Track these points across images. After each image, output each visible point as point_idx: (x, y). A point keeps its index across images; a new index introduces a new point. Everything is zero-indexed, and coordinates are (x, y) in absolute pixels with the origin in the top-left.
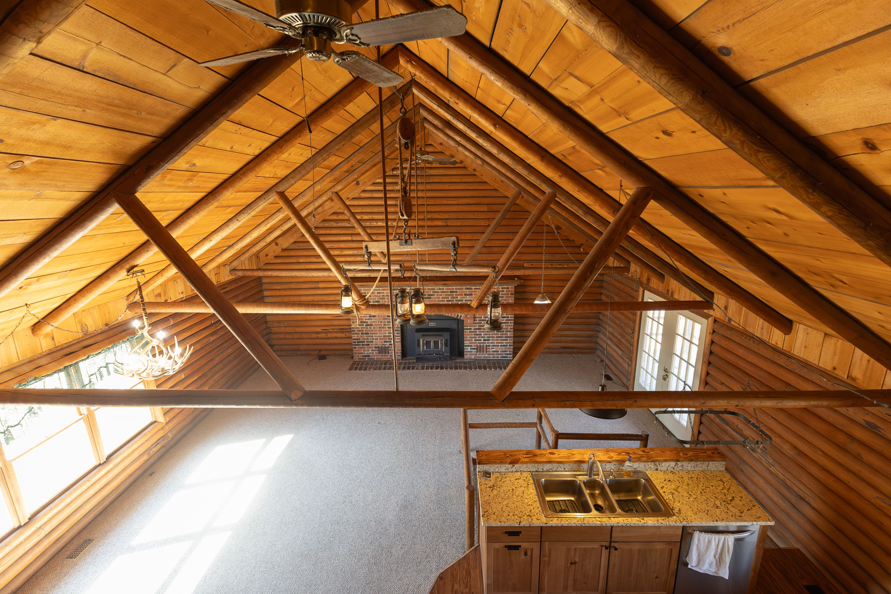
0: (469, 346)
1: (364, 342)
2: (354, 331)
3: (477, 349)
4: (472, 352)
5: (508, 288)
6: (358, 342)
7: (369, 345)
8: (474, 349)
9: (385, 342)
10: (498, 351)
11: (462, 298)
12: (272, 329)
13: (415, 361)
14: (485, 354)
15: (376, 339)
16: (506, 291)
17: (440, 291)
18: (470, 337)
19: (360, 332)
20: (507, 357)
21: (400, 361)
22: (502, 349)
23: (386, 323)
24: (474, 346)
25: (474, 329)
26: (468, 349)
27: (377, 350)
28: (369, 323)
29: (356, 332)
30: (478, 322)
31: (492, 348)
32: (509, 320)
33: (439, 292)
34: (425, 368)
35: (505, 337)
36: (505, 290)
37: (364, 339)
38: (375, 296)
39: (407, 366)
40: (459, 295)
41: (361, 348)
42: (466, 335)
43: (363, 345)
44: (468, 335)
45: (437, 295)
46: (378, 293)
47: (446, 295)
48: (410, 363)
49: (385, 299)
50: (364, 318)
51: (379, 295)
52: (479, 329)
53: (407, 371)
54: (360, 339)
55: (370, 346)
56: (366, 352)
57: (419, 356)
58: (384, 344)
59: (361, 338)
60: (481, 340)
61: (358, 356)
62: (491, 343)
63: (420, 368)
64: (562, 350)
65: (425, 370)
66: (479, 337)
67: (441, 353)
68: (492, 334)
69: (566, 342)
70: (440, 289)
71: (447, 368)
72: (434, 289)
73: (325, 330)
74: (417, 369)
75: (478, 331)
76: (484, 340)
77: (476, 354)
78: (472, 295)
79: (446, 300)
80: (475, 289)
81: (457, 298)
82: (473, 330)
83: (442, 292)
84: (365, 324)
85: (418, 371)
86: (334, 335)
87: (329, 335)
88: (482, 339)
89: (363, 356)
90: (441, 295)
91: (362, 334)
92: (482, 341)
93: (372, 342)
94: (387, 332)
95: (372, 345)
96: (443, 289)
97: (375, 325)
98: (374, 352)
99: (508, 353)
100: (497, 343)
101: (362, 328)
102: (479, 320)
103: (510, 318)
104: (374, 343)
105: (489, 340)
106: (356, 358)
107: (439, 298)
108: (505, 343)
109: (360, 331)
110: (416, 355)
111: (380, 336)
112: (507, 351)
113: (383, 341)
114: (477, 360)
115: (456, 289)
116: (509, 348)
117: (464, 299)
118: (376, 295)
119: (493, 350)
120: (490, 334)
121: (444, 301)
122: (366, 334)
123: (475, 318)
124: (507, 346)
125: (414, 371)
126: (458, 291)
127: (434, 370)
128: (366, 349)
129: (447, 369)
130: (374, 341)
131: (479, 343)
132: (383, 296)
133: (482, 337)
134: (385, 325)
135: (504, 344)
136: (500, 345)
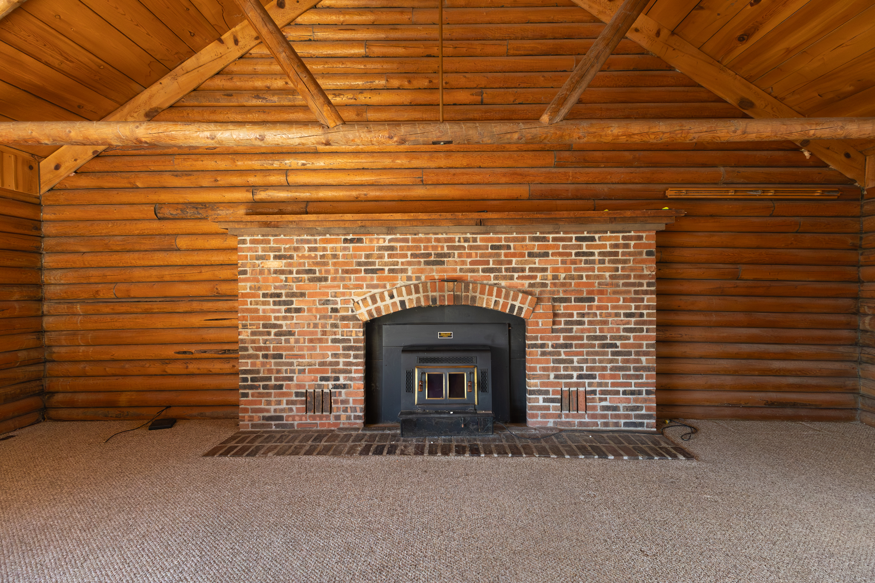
0: (540, 392)
1: (269, 379)
2: (246, 349)
3: (561, 401)
4: (548, 408)
5: (640, 238)
6: (253, 380)
7: (281, 387)
8: (553, 401)
9: (323, 379)
10: (616, 408)
11: (521, 262)
12: (55, 350)
13: (399, 432)
14: (582, 416)
15: (302, 371)
16: (635, 246)
17: (466, 245)
18: (544, 369)
19: (260, 353)
20: (641, 424)
21: (360, 432)
22: (628, 401)
23: (329, 329)
24: (554, 392)
25: (553, 346)
26: (537, 400)
27: (301, 402)
28: (284, 328)
29: (251, 352)
30: (562, 326)
31: (601, 400)
32: (644, 323)
33: (464, 248)
34: (426, 451)
35: (636, 369)
36: (632, 243)
37: (270, 371)
38: (303, 257)
39: (375, 444)
40: (514, 255)
41: (261, 395)
42: (532, 361)
43: (265, 387)
44: (538, 361)
45: (460, 256)
46: (311, 249)
47: (482, 255)
48: (383, 437)
49: (326, 264)
50: (273, 315)
51: (313, 254)
52: (566, 346)
53: (372, 459)
54: (258, 372)
55: (284, 390)
56: (272, 407)
57: (410, 416)
58: (319, 386)
59: (262, 369)
60: (571, 377)
61: (251, 419)
62: (600, 385)
63: (411, 449)
64: (769, 412)
65: (426, 457)
66: (566, 368)
67: (471, 409)
68: (601, 361)
69: (778, 389)
70: (466, 240)
71: (489, 452)
72: (452, 240)
73: (185, 353)
74: (403, 453)
75: (562, 350)
76: (580, 377)
77: (560, 416)
78: (546, 255)
79: (480, 267)
80: (554, 239)
81: (510, 262)
82: (550, 349)
83: (471, 248)
84: (273, 331)
85: (405, 458)
86: (205, 366)
87: (193, 367)
88: (575, 374)
89: (265, 418)
90: (469, 255)
91: (265, 356)
92: (575, 380)
93: (291, 379)
94: (329, 353)
95: (288, 386)
96: (475, 240)
97: (300, 333)
98: (294, 407)
99: (644, 412)
100: (613, 385)
101: (265, 342)
102: (566, 323)
103: (645, 318)
104: (295, 382)
105: (593, 377)
106: (246, 425)
107: (464, 263)
108: (635, 384)
109: (259, 349)
110: (402, 414)
111: (310, 364)
112: (641, 408)
113: (319, 376)
114: (561, 431)
115: (507, 240)
116: (645, 401)
117: (527, 267)
118: (306, 253)
119: (604, 403)
120: (594, 361)
121: (477, 271)
122: (275, 357)
123: (555, 315)
124: (640, 393)
125: (392, 458)
126: (512, 244)
127: (452, 457)
128: (273, 399)
129: (491, 453)
130: (295, 376)
131: (567, 385)
132: (322, 257)
133: (575, 369)
134: (324, 333)
135: (633, 388)
136: (621, 389)
